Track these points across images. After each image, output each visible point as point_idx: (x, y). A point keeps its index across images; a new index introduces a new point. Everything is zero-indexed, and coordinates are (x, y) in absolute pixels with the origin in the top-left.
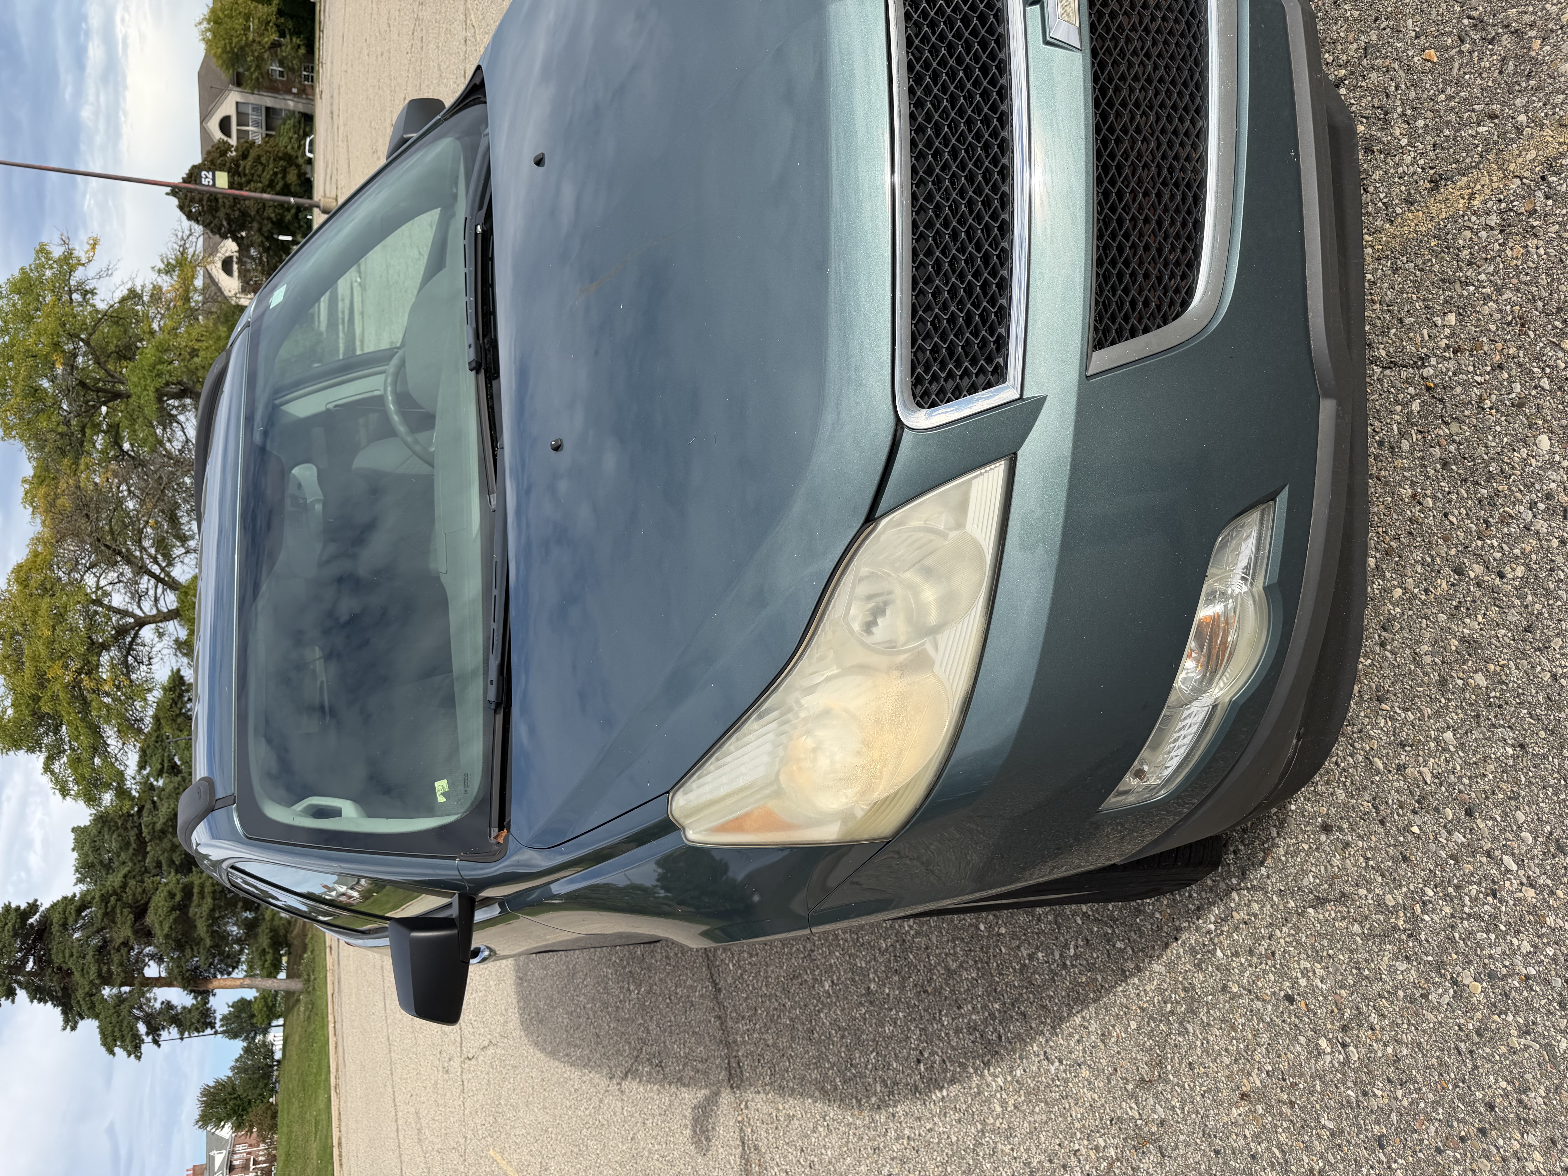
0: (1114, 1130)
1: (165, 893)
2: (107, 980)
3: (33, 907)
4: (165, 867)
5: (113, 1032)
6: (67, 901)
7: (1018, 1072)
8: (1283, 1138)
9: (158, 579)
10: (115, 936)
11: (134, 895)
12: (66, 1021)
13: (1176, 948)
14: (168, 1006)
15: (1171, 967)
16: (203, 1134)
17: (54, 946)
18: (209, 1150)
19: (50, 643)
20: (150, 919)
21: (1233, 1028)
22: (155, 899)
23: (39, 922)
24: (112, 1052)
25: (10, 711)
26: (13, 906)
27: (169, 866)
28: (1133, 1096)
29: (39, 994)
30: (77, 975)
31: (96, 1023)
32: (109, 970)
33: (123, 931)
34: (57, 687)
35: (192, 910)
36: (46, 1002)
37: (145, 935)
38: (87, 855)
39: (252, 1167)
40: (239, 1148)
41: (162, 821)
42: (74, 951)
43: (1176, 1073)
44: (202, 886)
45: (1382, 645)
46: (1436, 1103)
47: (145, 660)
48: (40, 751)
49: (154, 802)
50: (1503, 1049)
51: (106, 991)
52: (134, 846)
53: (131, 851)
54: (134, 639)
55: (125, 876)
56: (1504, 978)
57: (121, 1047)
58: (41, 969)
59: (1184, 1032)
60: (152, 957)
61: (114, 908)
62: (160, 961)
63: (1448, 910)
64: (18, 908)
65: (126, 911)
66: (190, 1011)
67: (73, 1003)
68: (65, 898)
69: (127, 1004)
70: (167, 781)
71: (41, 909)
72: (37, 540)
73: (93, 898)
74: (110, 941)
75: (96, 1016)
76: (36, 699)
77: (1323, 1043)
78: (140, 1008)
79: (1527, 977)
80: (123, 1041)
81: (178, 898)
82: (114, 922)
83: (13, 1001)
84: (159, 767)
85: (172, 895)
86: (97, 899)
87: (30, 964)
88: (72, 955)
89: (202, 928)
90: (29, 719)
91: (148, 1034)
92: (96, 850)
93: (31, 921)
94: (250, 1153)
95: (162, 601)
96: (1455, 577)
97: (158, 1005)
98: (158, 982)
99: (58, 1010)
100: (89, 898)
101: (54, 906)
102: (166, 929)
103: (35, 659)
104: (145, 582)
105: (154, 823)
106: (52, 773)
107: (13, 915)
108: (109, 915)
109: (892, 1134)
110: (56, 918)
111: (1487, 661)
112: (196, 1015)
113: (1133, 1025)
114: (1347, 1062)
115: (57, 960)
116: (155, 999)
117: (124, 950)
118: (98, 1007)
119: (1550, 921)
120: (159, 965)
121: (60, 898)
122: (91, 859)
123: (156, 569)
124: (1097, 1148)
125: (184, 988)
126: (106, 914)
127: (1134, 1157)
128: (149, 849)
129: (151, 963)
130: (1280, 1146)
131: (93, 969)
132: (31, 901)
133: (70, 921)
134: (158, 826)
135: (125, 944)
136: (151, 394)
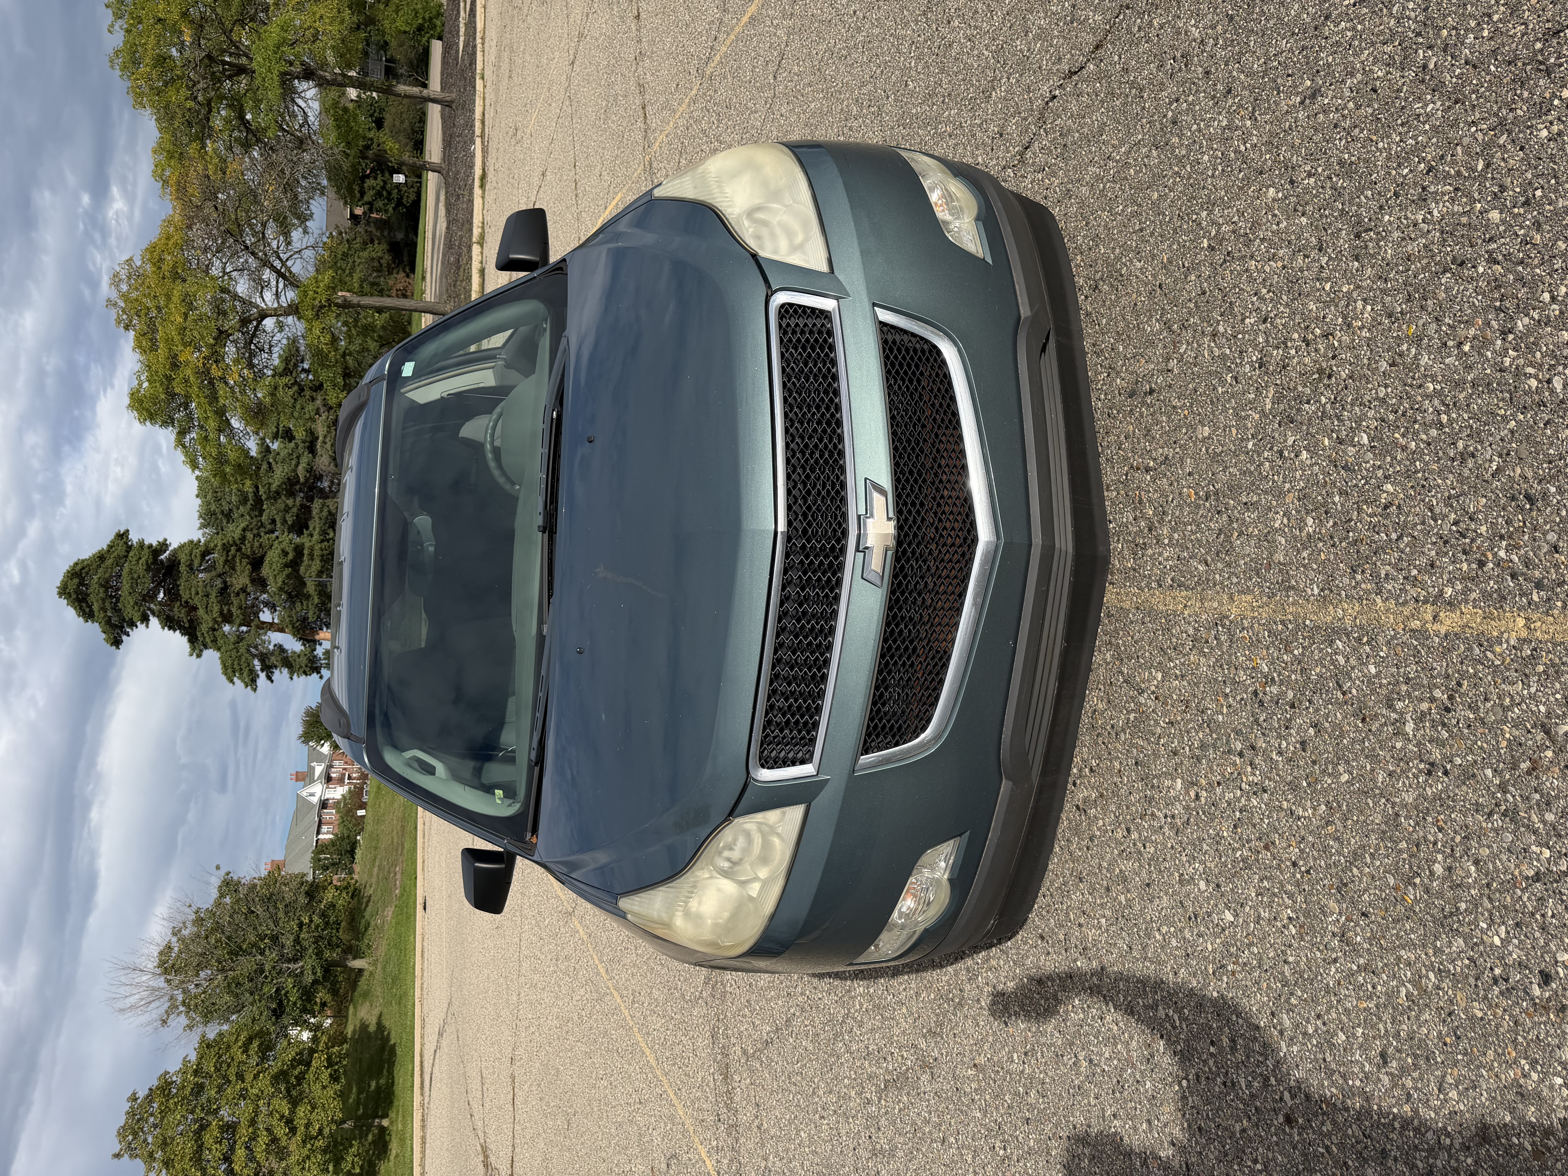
0: (912, 1051)
1: (279, 551)
2: (227, 618)
3: (164, 546)
4: (279, 525)
5: (233, 664)
6: (192, 545)
7: (872, 990)
8: (988, 1097)
9: (280, 274)
10: (234, 581)
11: (252, 547)
12: (193, 649)
13: (960, 965)
14: (280, 648)
15: (956, 973)
16: (305, 748)
17: (182, 582)
18: (310, 761)
19: (182, 330)
20: (265, 571)
21: (978, 1024)
22: (270, 554)
23: (169, 559)
24: (232, 681)
25: (146, 385)
26: (146, 543)
27: (283, 524)
28: (924, 1036)
29: (170, 623)
30: (201, 612)
31: (217, 655)
32: (229, 610)
33: (241, 579)
34: (189, 372)
35: (302, 569)
36: (175, 630)
37: (261, 583)
38: (209, 504)
39: (347, 781)
40: (336, 763)
41: (277, 483)
42: (200, 590)
43: (947, 1036)
44: (312, 549)
45: (1088, 848)
46: (1054, 1114)
47: (266, 347)
48: (173, 426)
49: (269, 463)
50: (1086, 1101)
51: (227, 628)
52: (251, 502)
53: (249, 506)
54: (256, 328)
55: (244, 530)
56: (1095, 1065)
57: (239, 678)
58: (170, 599)
59: (955, 1015)
60: (266, 604)
61: (234, 556)
62: (273, 608)
63: (1082, 1016)
64: (150, 546)
65: (245, 561)
66: (299, 656)
67: (199, 634)
68: (192, 542)
69: (244, 643)
70: (282, 446)
71: (171, 548)
72: (169, 222)
73: (216, 546)
74: (231, 586)
75: (219, 649)
76: (169, 379)
77: (1015, 1056)
78: (256, 647)
79: (1104, 1070)
80: (241, 674)
81: (291, 556)
82: (233, 569)
83: (147, 626)
84: (275, 430)
85: (285, 553)
86: (219, 547)
87: (161, 595)
88: (197, 593)
89: (311, 587)
90: (163, 396)
91: (262, 670)
92: (218, 500)
93: (162, 557)
94: (345, 769)
95: (283, 298)
96: (1125, 833)
97: (271, 647)
98: (271, 626)
99: (185, 639)
100: (212, 545)
101: (182, 547)
102: (280, 580)
103: (169, 341)
104: (267, 274)
105: (270, 484)
106: (184, 447)
107: (146, 551)
108: (230, 563)
109: (799, 989)
110: (183, 558)
111: (1128, 891)
112: (304, 661)
113: (932, 996)
114: (1022, 1072)
115: (185, 596)
116: (270, 642)
117: (242, 596)
118: (220, 642)
119: (1119, 1047)
120: (272, 613)
121: (186, 541)
122: (213, 507)
123: (277, 264)
124: (902, 1056)
125: (294, 635)
126: (226, 561)
127: (919, 1073)
128: (265, 507)
129: (265, 609)
130: (985, 1100)
131: (216, 609)
132: (161, 540)
133: (196, 563)
134: (274, 487)
135: (244, 590)
136: (276, 78)
